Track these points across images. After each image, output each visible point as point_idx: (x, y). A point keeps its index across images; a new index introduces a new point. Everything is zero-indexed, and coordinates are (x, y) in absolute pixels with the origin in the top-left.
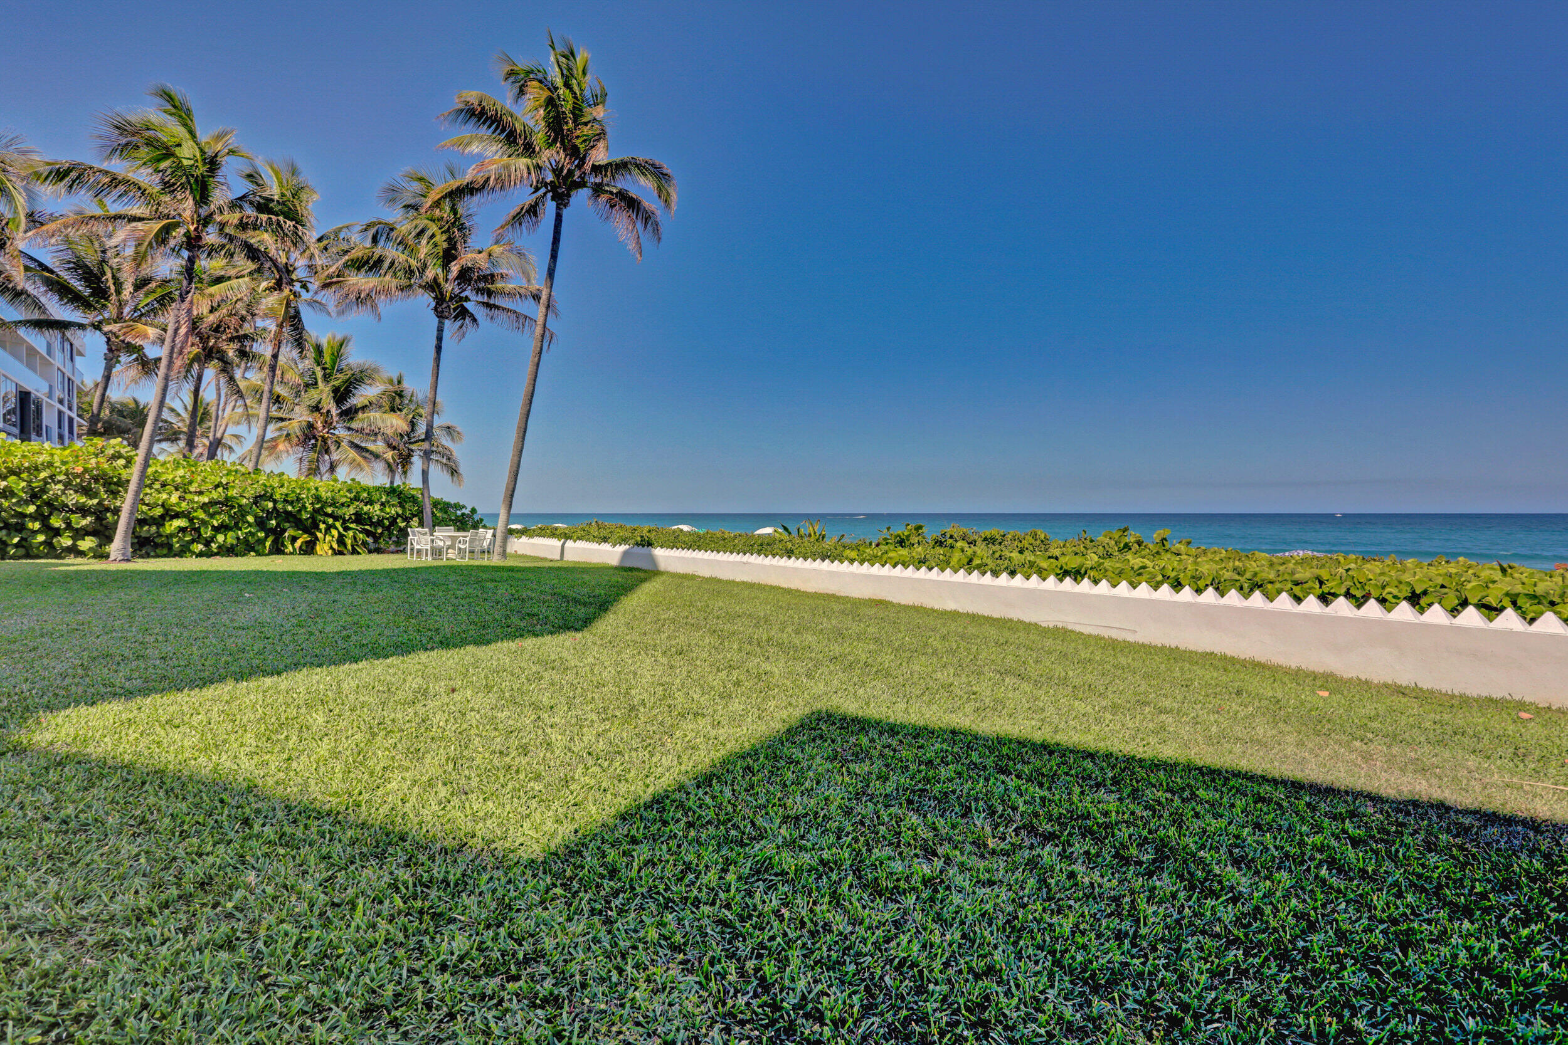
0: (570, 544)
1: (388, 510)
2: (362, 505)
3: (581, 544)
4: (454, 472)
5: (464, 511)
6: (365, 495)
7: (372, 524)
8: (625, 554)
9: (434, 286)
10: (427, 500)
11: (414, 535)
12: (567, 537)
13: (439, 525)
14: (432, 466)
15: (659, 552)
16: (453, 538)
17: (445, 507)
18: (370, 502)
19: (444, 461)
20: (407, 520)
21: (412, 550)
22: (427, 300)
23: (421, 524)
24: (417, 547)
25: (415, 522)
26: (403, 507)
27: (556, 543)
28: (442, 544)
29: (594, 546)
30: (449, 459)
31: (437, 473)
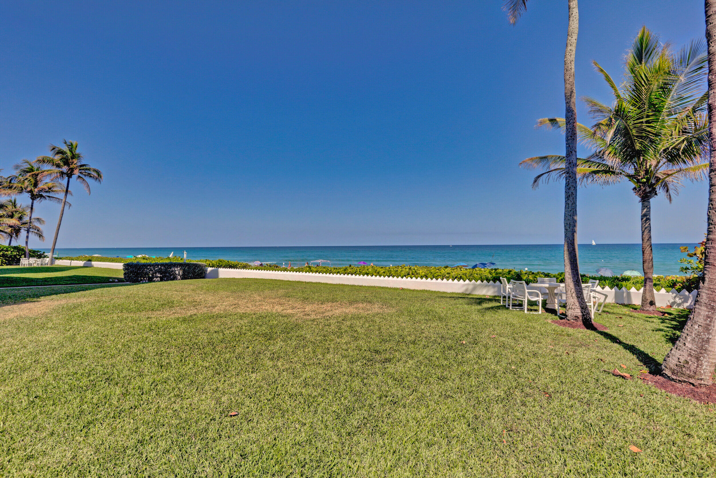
0: (73, 261)
1: (13, 253)
2: (4, 252)
3: (75, 261)
4: (40, 236)
5: (41, 253)
6: (5, 249)
7: (8, 257)
8: (85, 263)
9: (31, 191)
10: (27, 249)
11: (23, 260)
12: (72, 260)
13: (31, 257)
14: (30, 234)
15: (93, 263)
16: (36, 261)
17: (34, 252)
18: (7, 251)
19: (36, 231)
20: (20, 256)
21: (22, 264)
22: (29, 195)
23: (25, 257)
24: (23, 263)
25: (23, 256)
26: (19, 253)
27: (69, 261)
28: (32, 262)
29: (78, 262)
30: (38, 231)
31: (33, 237)
